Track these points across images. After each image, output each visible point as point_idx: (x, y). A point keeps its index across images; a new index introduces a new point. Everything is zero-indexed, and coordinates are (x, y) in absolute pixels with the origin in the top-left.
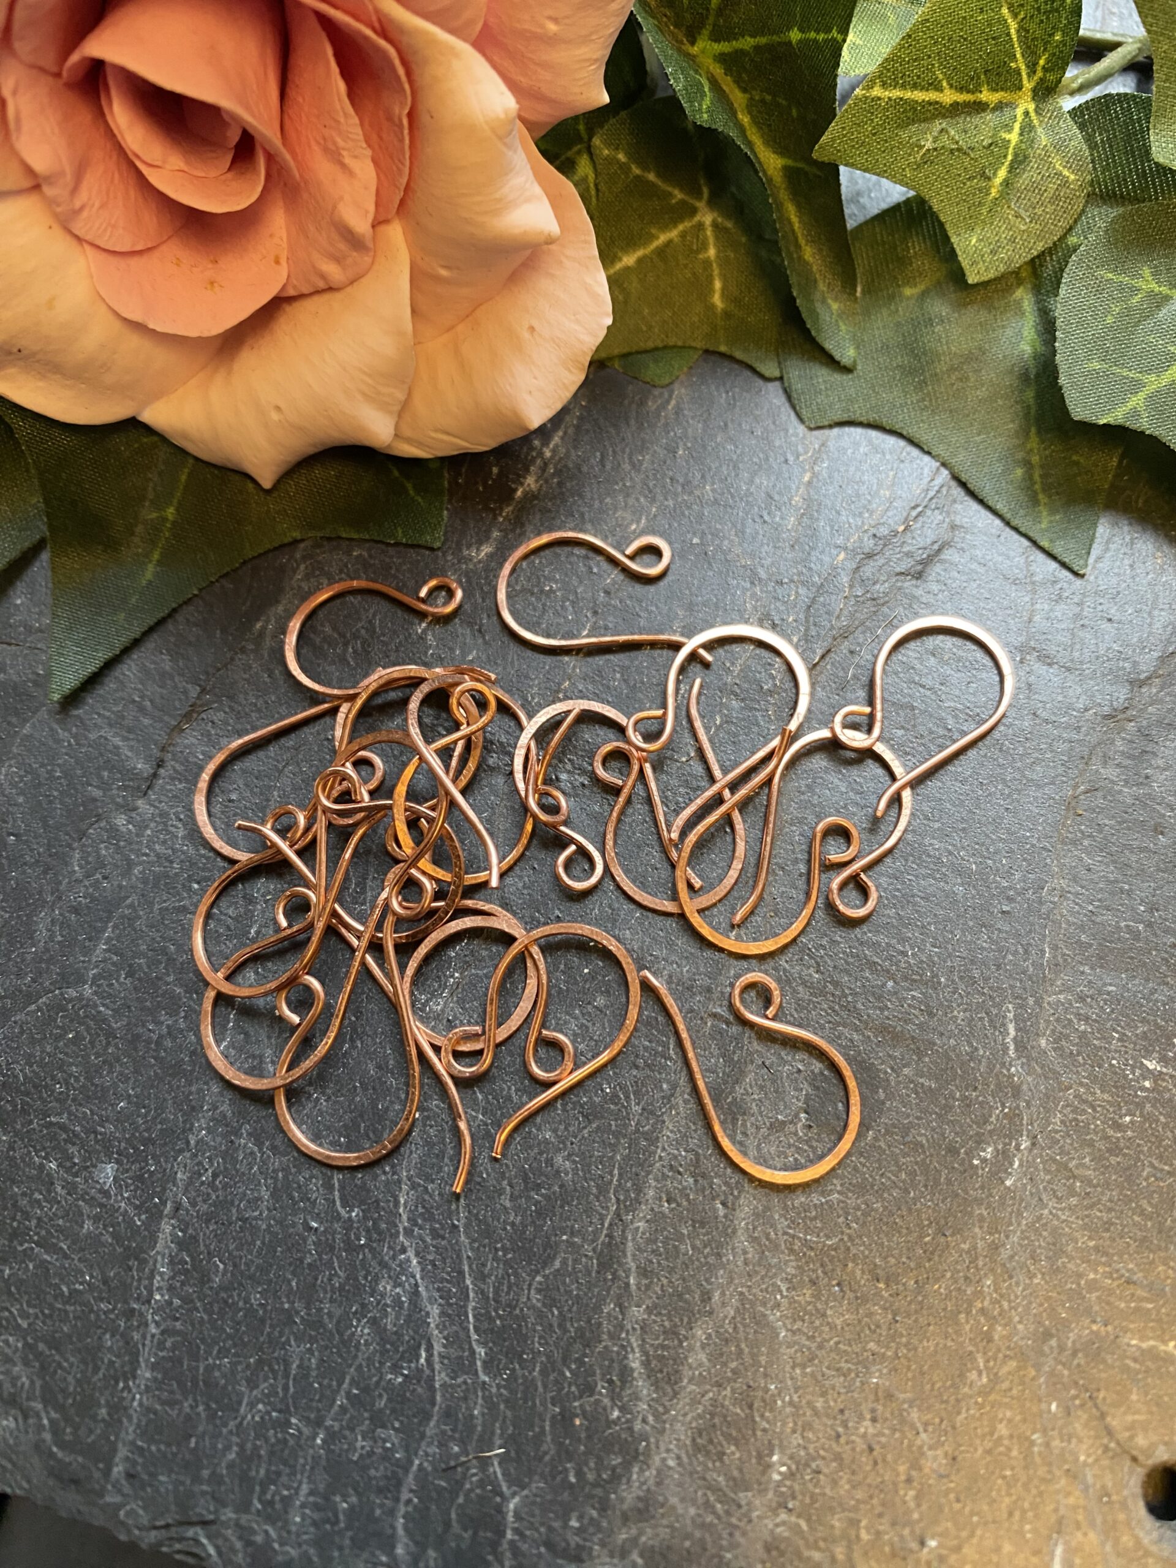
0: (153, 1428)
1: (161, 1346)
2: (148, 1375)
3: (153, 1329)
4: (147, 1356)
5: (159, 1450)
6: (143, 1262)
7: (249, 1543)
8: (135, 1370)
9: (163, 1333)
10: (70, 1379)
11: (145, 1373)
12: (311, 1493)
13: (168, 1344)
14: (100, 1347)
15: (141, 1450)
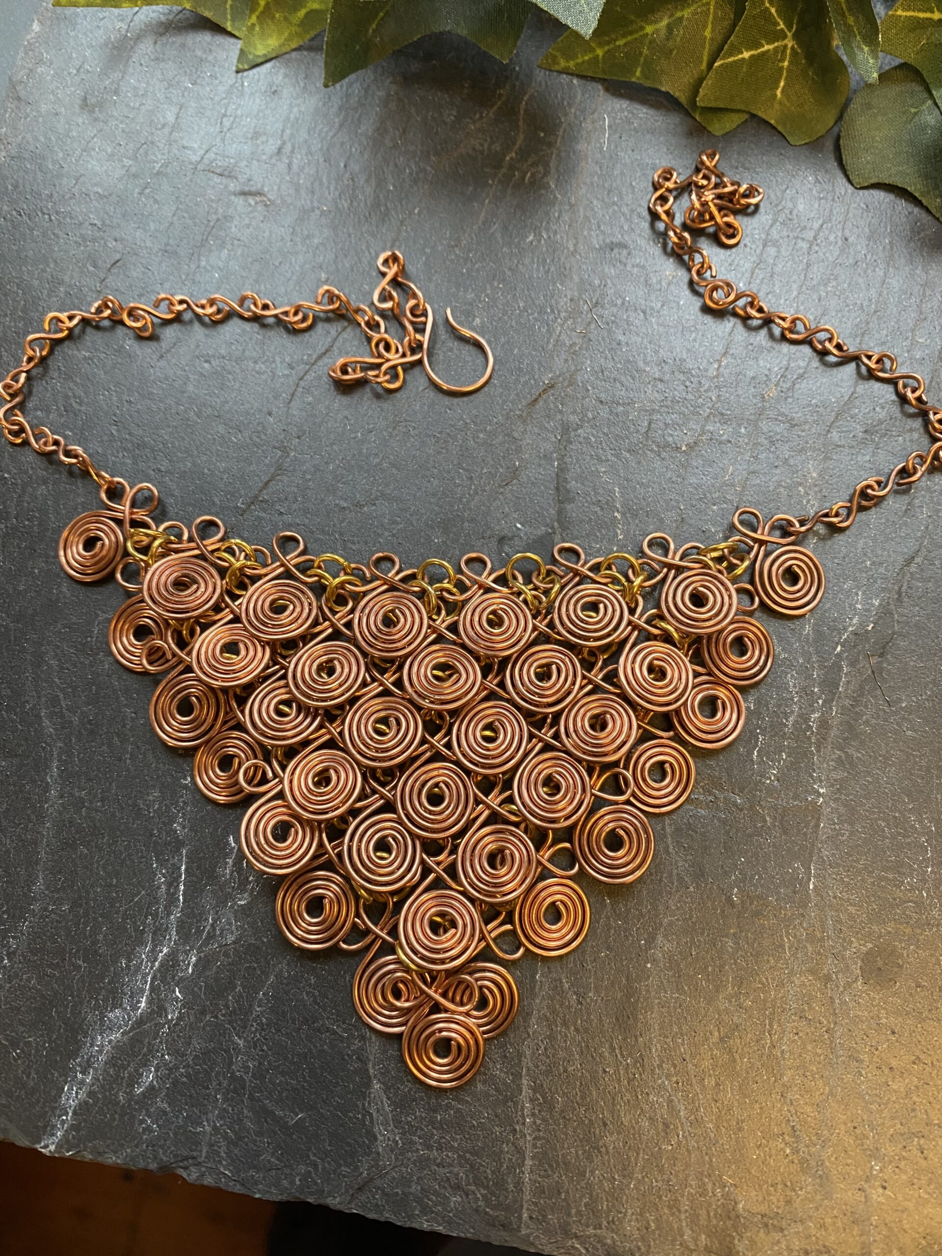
0: (540, 1191)
1: (535, 1146)
2: (531, 1163)
3: (528, 1138)
4: (529, 1154)
5: (545, 1202)
6: (516, 1104)
7: (604, 1245)
8: (524, 1161)
9: (534, 1139)
10: (488, 1171)
11: (528, 1162)
12: (633, 1213)
13: (539, 1145)
14: (502, 1152)
15: (536, 1204)
